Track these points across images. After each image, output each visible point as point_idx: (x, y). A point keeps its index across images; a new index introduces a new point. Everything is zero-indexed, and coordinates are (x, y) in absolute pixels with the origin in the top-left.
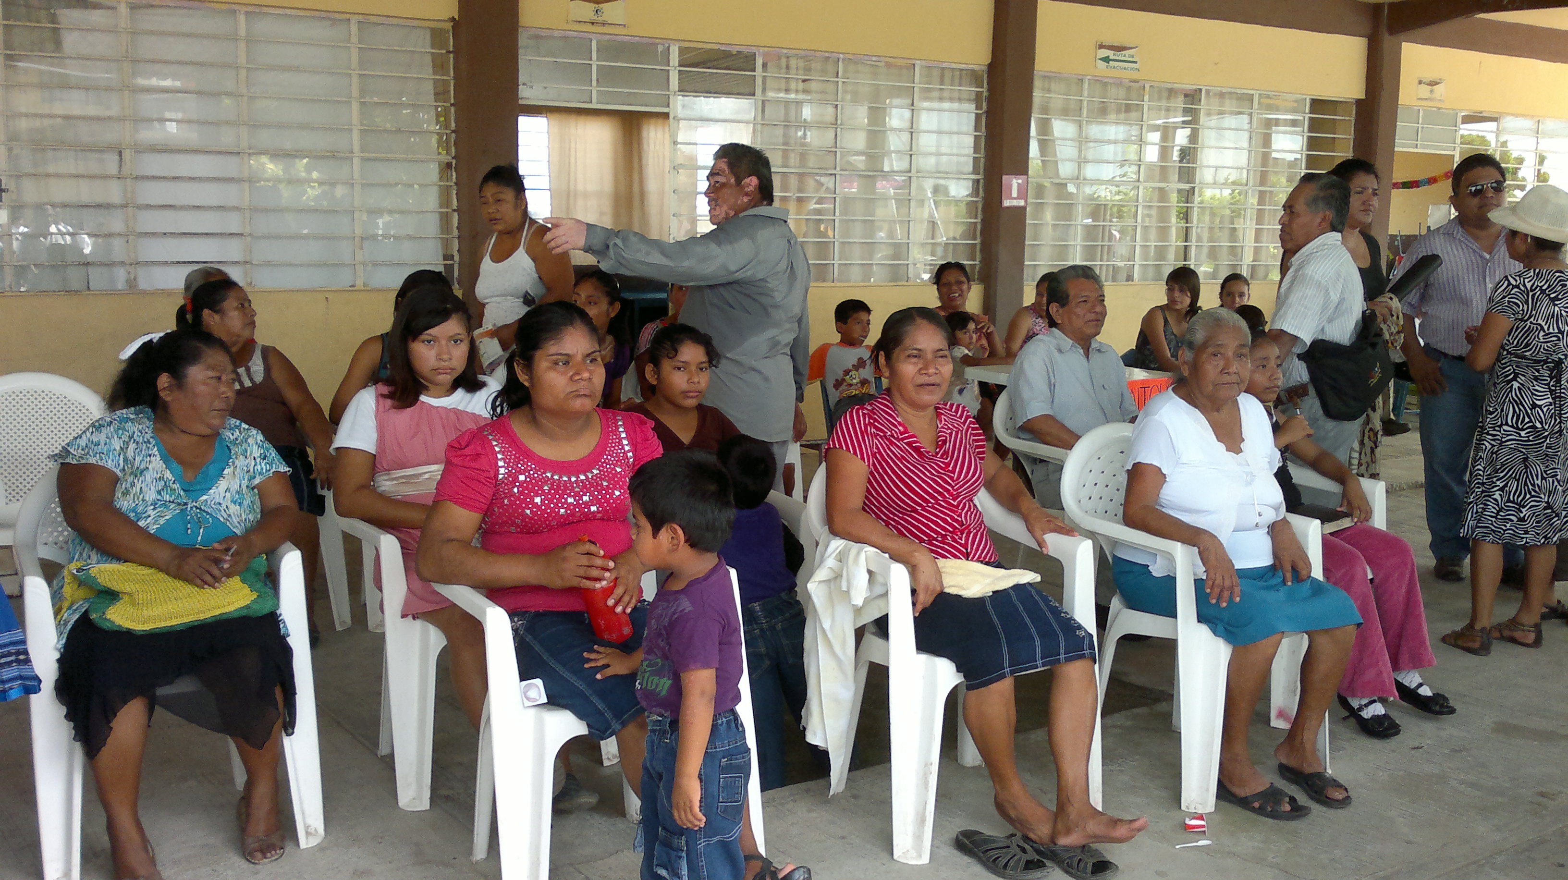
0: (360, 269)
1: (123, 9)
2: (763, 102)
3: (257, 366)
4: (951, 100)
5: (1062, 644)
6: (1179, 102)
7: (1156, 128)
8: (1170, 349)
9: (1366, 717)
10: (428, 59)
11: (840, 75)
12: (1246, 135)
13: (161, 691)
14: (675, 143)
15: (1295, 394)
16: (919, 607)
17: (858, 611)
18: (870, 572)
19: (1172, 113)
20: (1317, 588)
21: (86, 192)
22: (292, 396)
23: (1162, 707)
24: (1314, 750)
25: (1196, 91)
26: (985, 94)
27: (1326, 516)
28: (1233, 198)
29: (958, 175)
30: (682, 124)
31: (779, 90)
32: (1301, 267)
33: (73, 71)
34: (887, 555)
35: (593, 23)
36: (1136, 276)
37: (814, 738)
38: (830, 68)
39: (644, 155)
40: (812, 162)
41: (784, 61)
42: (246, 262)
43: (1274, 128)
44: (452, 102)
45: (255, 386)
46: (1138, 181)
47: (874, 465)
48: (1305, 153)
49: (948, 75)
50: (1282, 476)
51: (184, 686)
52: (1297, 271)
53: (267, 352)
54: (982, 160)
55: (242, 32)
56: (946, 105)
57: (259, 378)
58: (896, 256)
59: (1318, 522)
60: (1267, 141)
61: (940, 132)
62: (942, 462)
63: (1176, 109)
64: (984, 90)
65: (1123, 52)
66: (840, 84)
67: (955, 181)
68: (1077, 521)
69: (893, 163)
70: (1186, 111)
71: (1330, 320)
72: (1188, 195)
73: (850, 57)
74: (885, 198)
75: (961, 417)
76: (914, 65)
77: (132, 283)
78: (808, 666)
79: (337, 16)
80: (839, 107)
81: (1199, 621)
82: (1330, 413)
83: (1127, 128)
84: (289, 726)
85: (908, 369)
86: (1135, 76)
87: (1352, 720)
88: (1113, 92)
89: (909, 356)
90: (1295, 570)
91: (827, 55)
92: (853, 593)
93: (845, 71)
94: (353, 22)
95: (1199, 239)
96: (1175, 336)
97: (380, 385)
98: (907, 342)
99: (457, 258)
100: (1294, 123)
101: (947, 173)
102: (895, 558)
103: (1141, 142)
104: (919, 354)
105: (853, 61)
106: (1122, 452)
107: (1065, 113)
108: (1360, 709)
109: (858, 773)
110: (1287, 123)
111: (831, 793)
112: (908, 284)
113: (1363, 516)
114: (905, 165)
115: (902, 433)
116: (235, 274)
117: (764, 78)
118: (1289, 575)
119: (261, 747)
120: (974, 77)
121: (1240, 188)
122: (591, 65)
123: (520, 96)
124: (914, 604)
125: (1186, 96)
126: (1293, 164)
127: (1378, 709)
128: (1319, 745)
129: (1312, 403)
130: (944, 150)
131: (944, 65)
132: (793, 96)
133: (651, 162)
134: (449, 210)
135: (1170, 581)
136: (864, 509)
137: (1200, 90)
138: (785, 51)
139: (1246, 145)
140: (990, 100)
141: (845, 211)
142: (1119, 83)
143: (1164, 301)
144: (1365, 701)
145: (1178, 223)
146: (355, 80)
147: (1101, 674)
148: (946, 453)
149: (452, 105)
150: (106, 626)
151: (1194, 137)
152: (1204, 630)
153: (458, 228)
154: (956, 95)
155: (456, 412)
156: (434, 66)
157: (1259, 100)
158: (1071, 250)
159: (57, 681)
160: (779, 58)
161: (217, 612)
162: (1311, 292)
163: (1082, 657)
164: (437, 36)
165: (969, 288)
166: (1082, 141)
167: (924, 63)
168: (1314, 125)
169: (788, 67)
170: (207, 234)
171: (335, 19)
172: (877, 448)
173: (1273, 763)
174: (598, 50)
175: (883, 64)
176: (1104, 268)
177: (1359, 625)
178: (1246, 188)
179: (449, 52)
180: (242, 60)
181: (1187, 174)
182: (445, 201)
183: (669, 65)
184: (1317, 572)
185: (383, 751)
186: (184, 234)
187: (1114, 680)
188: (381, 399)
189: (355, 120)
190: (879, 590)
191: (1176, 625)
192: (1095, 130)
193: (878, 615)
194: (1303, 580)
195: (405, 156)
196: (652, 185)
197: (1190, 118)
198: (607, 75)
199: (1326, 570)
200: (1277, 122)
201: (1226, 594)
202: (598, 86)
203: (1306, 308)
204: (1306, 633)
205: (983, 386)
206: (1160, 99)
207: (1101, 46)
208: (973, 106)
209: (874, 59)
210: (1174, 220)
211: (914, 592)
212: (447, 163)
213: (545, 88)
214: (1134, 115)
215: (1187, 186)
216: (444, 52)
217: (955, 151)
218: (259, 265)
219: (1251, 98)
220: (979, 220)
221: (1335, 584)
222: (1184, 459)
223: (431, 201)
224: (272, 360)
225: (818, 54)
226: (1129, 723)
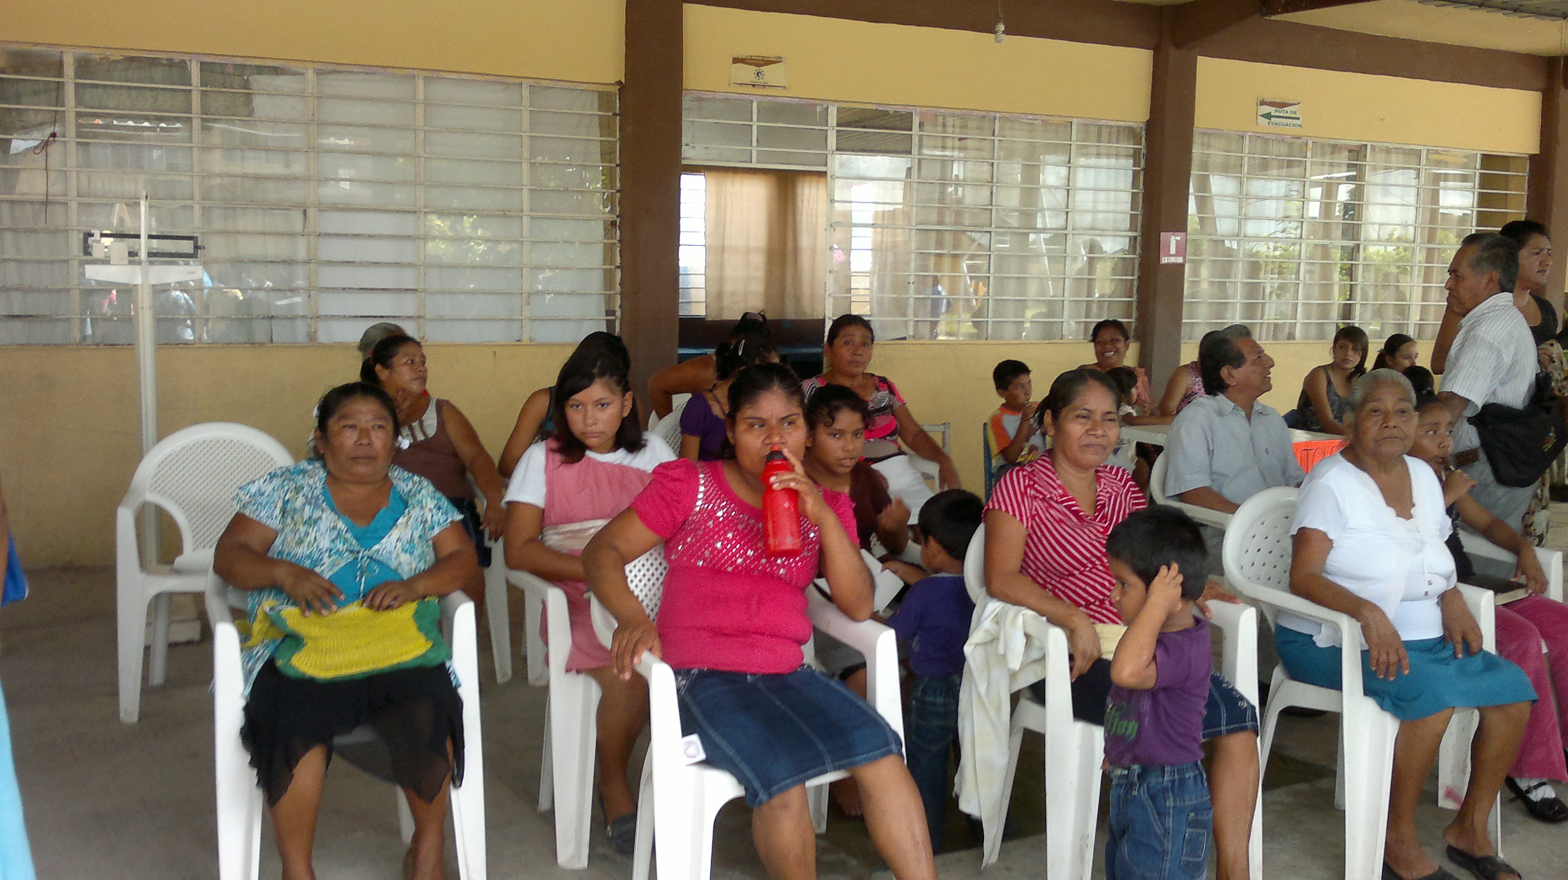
0: (527, 325)
1: (310, 75)
2: (920, 160)
3: (431, 420)
4: (1108, 155)
5: (1224, 716)
6: (1343, 158)
7: (1317, 184)
8: (1333, 411)
9: (1535, 800)
10: (596, 121)
11: (996, 134)
12: (1413, 191)
13: (340, 740)
14: (832, 201)
15: (1465, 459)
16: (1076, 673)
17: (1013, 675)
18: (1027, 636)
19: (1335, 169)
20: (1490, 663)
21: (274, 248)
22: (466, 450)
23: (1324, 783)
24: (1485, 834)
25: (1361, 146)
26: (1144, 151)
27: (1499, 587)
28: (1398, 254)
29: (1115, 232)
30: (838, 183)
31: (935, 148)
32: (1472, 328)
33: (263, 132)
34: (1044, 619)
35: (754, 86)
36: (1298, 335)
37: (967, 805)
38: (986, 125)
39: (799, 212)
40: (967, 220)
41: (940, 120)
42: (419, 317)
43: (1442, 184)
44: (618, 162)
45: (428, 441)
46: (1301, 238)
47: (1032, 527)
48: (1476, 209)
49: (1105, 132)
50: (1453, 544)
51: (360, 736)
52: (1468, 331)
53: (441, 405)
54: (1140, 217)
55: (421, 96)
56: (1103, 161)
57: (431, 431)
58: (1050, 314)
59: (1491, 593)
60: (1435, 197)
61: (1096, 190)
62: (1102, 527)
63: (1339, 165)
64: (1142, 147)
65: (1286, 109)
66: (996, 142)
67: (1111, 238)
68: (1240, 588)
69: (1048, 220)
70: (1350, 167)
71: (1503, 383)
72: (1352, 253)
73: (1007, 115)
74: (1038, 256)
75: (1121, 480)
76: (1071, 123)
77: (312, 336)
78: (962, 731)
79: (509, 80)
80: (995, 165)
81: (1365, 694)
82: (1502, 479)
83: (1289, 183)
84: (457, 778)
85: (1075, 429)
86: (1298, 132)
87: (1519, 803)
88: (1274, 148)
89: (1078, 416)
90: (1466, 643)
91: (984, 113)
92: (1010, 657)
93: (1001, 129)
94: (524, 86)
95: (1365, 297)
96: (1339, 396)
97: (549, 441)
98: (1077, 402)
99: (618, 314)
100: (1464, 178)
101: (1104, 230)
102: (1053, 621)
103: (1304, 198)
104: (1088, 416)
105: (1010, 119)
106: (1287, 518)
107: (1226, 169)
108: (1529, 791)
109: (1011, 844)
110: (1455, 178)
111: (983, 865)
112: (1062, 341)
113: (1538, 587)
114: (1060, 222)
115: (1061, 497)
116: (410, 329)
117: (921, 137)
118: (1459, 647)
119: (431, 801)
120: (1132, 133)
121: (1406, 245)
122: (751, 126)
123: (683, 156)
124: (1071, 669)
125: (1350, 151)
126: (1463, 219)
127: (1548, 792)
128: (1491, 827)
129: (1483, 469)
130: (1100, 207)
131: (1102, 122)
132: (948, 153)
133: (804, 219)
134: (613, 267)
135: (1336, 652)
136: (1021, 572)
137: (1366, 146)
138: (942, 110)
139: (1412, 200)
140: (1149, 157)
141: (999, 269)
142: (1280, 139)
143: (1329, 360)
144: (1534, 783)
145: (1340, 280)
146: (526, 141)
147: (1263, 746)
148: (1104, 517)
149: (617, 165)
150: (291, 673)
151: (1357, 194)
152: (1370, 706)
153: (620, 284)
154: (1114, 152)
155: (620, 467)
156: (601, 126)
157: (1427, 155)
158: (1230, 307)
159: (242, 729)
160: (936, 116)
161: (395, 661)
162: (1482, 353)
163: (1243, 729)
164: (604, 99)
165: (1127, 347)
166: (1243, 197)
167: (1081, 121)
168: (1485, 182)
169: (944, 126)
170: (383, 289)
171: (507, 84)
172: (1036, 510)
173: (1442, 846)
174: (758, 111)
175: (1039, 122)
176: (1265, 326)
177: (1534, 701)
178: (1413, 245)
179: (615, 114)
180: (420, 122)
181: (1352, 231)
182: (608, 256)
183: (827, 126)
184: (1489, 644)
185: (544, 805)
186: (363, 289)
187: (1275, 754)
188: (550, 454)
189: (525, 180)
190: (1035, 655)
191: (1342, 696)
192: (1256, 186)
193: (1033, 680)
194: (1475, 653)
195: (572, 215)
196: (805, 241)
197: (1354, 173)
198: (767, 136)
199: (1499, 643)
200: (1446, 177)
201: (1393, 669)
202: (757, 146)
203: (1477, 370)
204: (1478, 708)
205: (1140, 447)
206: (1323, 154)
207: (1263, 103)
208: (1131, 161)
209: (1030, 117)
210: (1336, 276)
211: (1071, 658)
212: (612, 222)
213: (707, 148)
214: (1296, 171)
215: (1351, 243)
216: (611, 114)
217: (1112, 208)
218: (431, 320)
219: (1418, 154)
220: (1135, 277)
221: (1508, 657)
222: (1352, 524)
223: (595, 257)
224: (447, 414)
225: (974, 113)
226: (1289, 800)
